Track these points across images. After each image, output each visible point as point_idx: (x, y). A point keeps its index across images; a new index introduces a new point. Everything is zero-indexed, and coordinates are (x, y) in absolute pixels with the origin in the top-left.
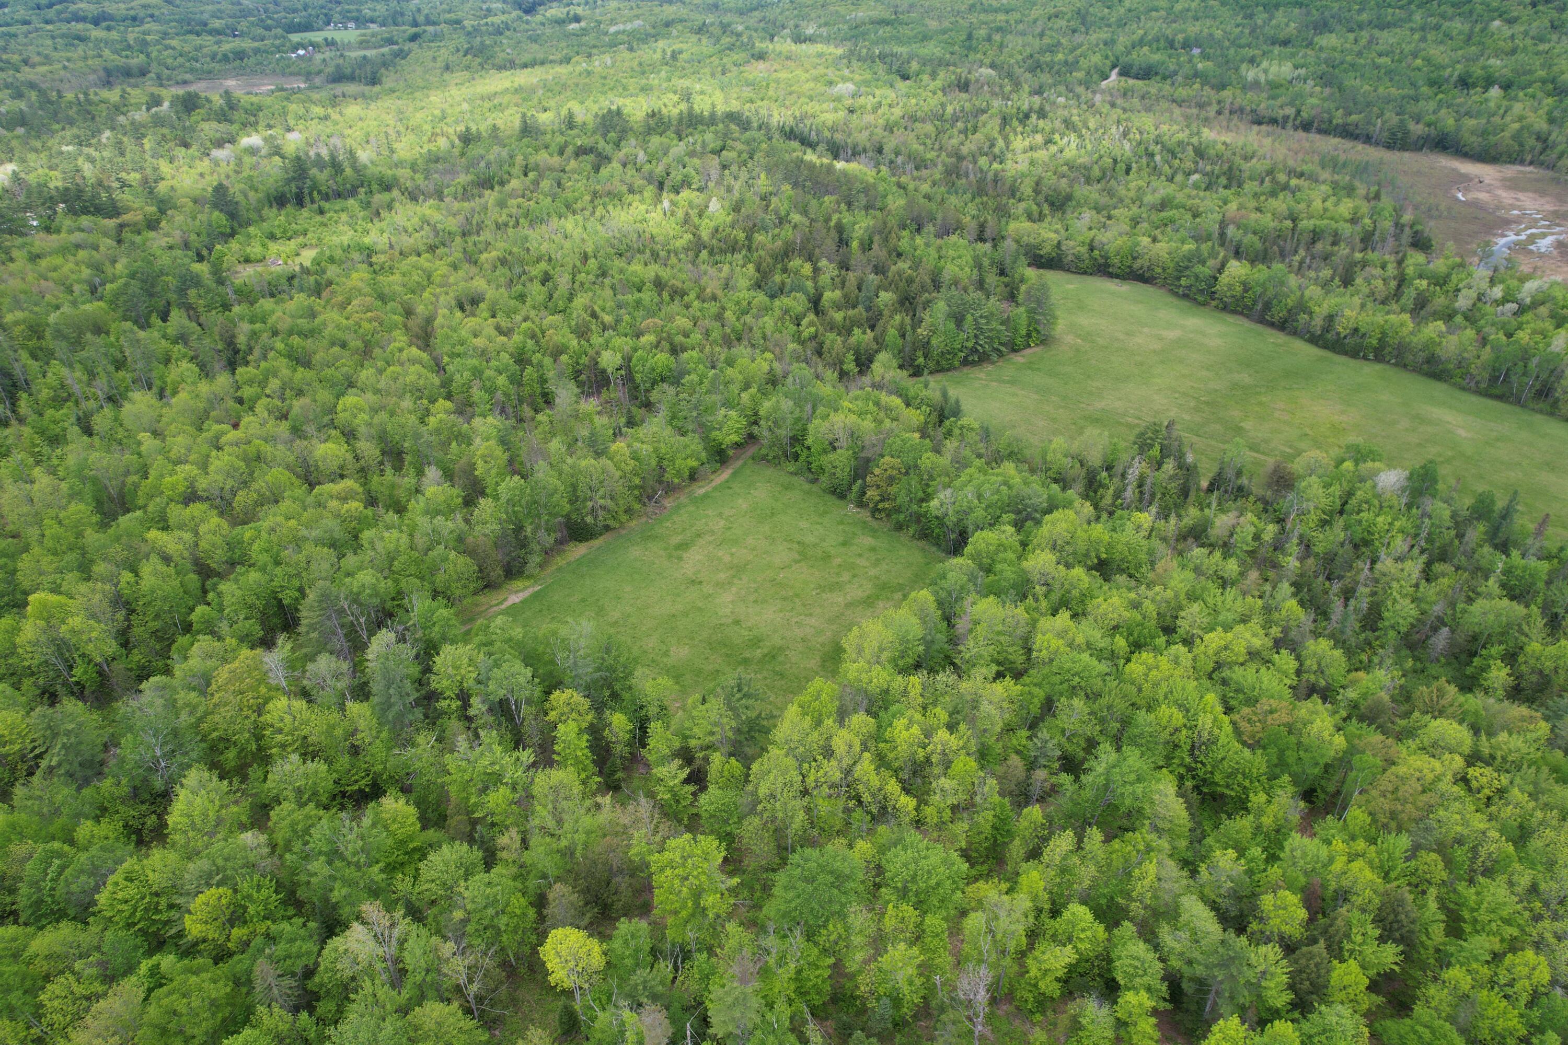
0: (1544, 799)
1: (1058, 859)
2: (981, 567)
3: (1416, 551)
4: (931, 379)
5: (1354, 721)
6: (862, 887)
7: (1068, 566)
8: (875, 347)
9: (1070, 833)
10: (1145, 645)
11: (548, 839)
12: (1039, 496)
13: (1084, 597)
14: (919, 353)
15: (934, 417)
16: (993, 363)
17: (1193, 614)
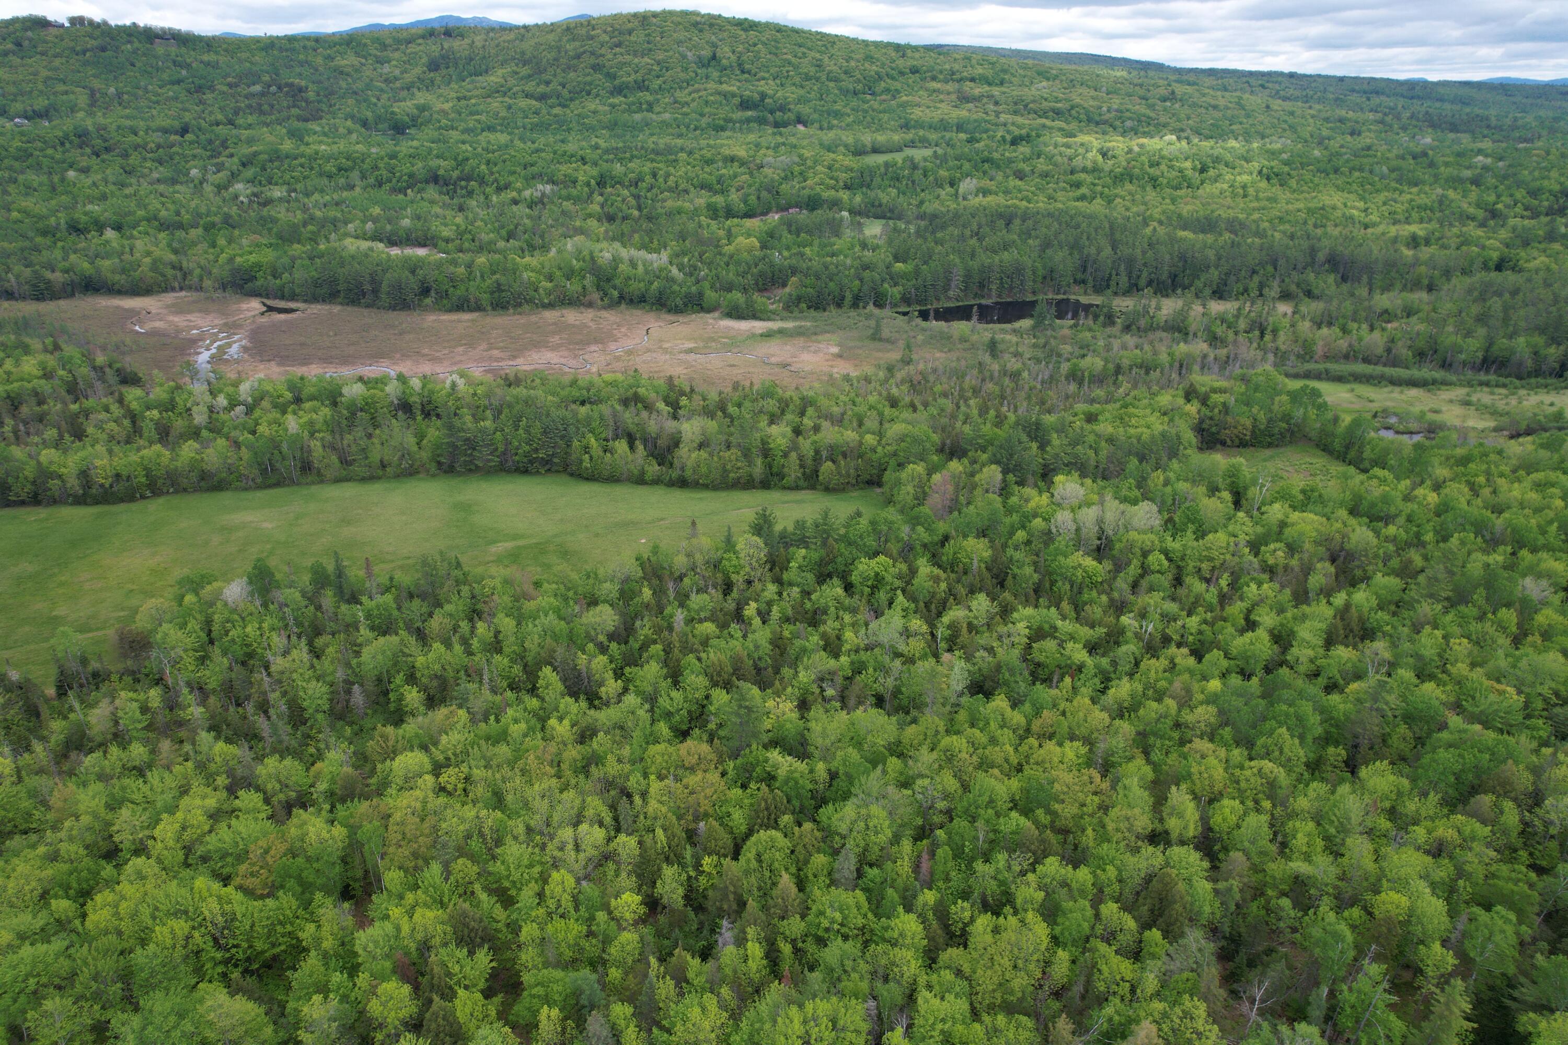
3: (294, 639)
5: (339, 806)
10: (93, 887)
17: (127, 822)
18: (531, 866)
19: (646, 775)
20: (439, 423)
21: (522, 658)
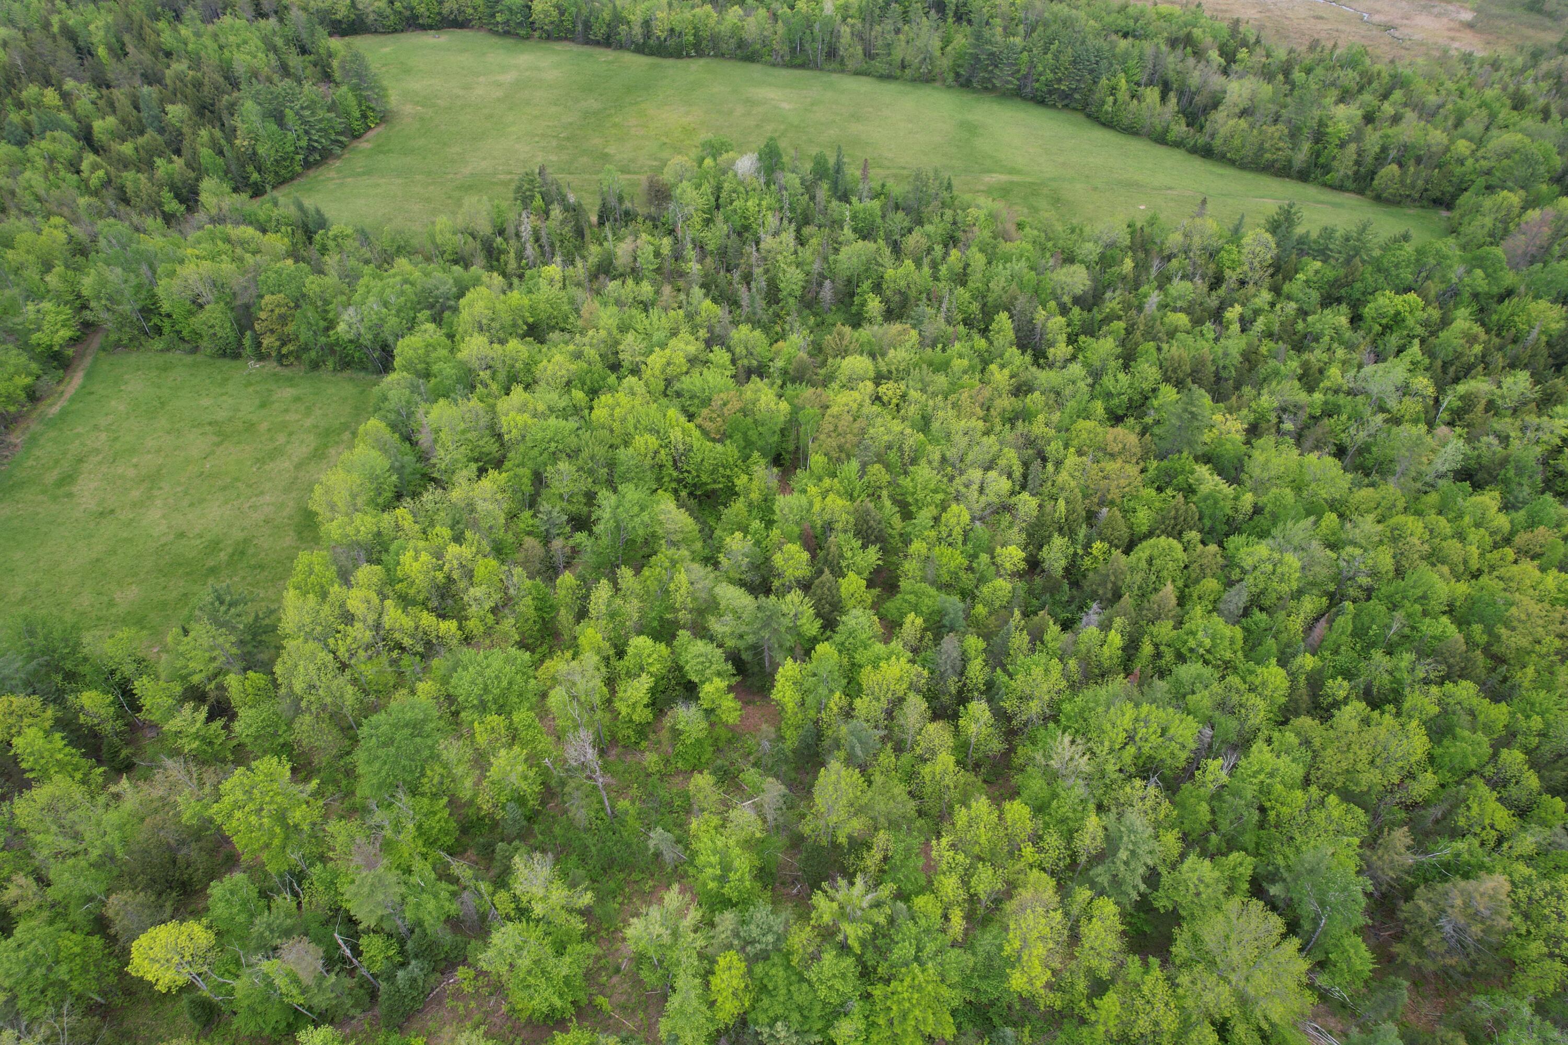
0: (930, 389)
1: (603, 608)
2: (419, 375)
4: (276, 193)
5: (788, 385)
6: (442, 723)
7: (502, 342)
8: (193, 175)
9: (604, 581)
10: (600, 388)
11: (70, 862)
12: (445, 283)
13: (529, 367)
14: (250, 168)
15: (299, 234)
16: (338, 157)
17: (630, 345)
18: (935, 491)
19: (1066, 446)
20: (968, 29)
21: (984, 297)
